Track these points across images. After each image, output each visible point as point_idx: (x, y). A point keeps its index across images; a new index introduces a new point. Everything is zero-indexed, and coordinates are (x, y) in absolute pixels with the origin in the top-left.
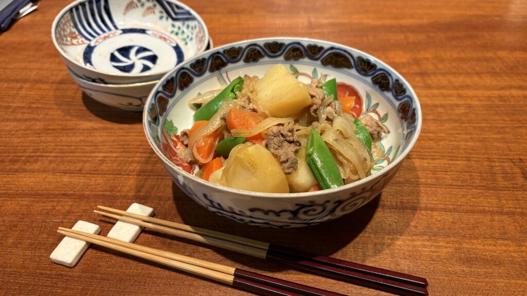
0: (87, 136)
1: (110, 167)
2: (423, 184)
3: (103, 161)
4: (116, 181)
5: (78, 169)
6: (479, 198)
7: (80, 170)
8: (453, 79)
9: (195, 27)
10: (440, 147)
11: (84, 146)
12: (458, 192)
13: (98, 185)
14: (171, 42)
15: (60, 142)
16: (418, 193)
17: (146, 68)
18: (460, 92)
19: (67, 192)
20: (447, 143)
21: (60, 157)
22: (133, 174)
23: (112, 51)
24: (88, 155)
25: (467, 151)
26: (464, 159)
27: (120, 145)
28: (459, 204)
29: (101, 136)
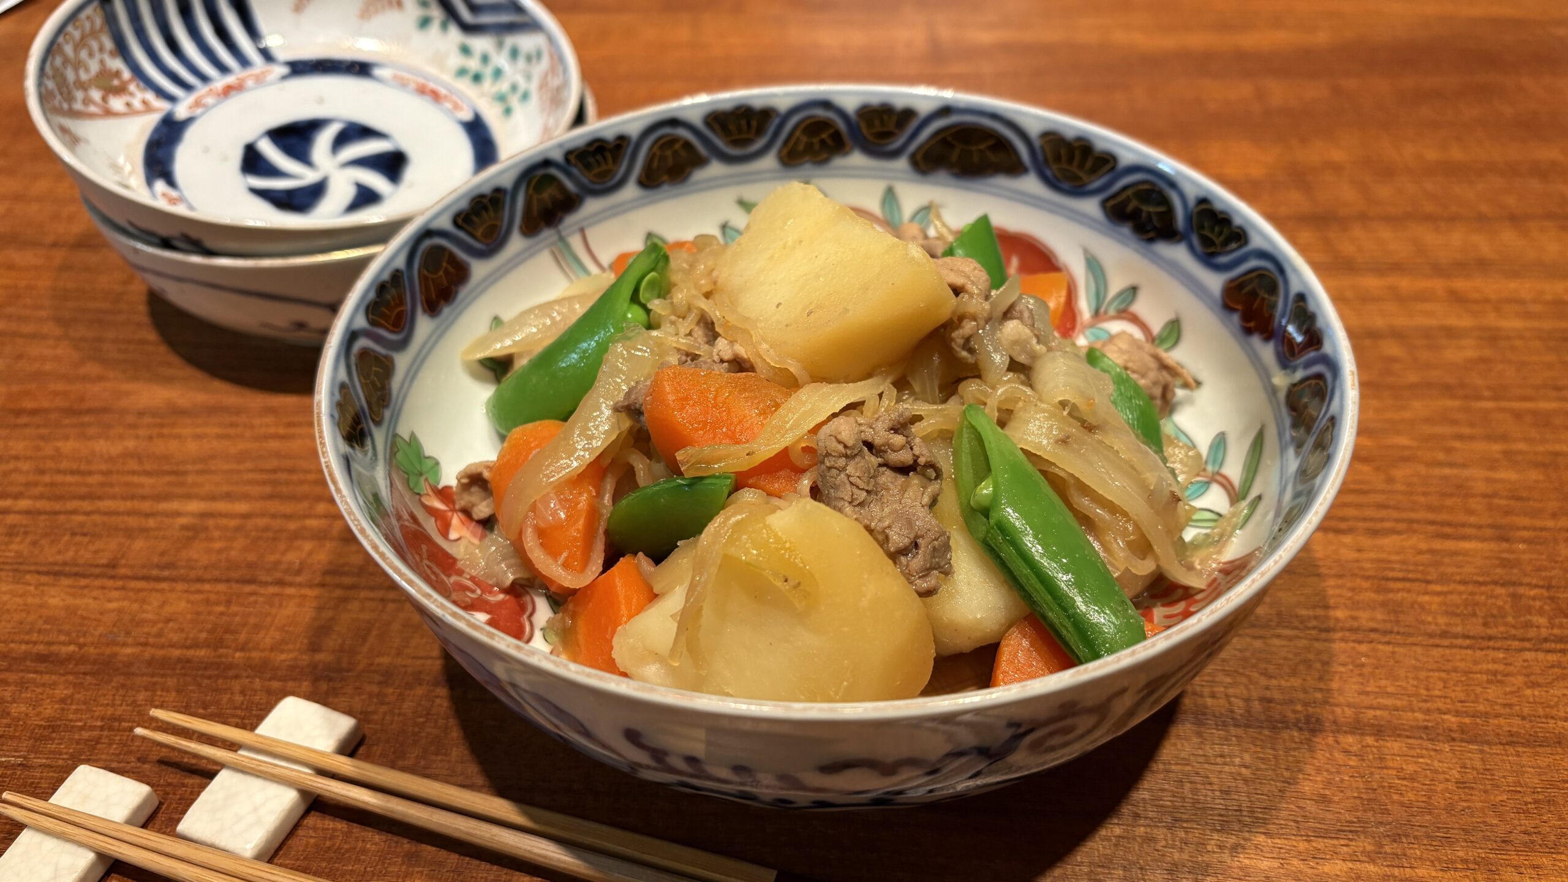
0: (150, 438)
1: (220, 551)
2: (1342, 629)
3: (195, 532)
4: (234, 608)
5: (104, 561)
6: (1550, 684)
7: (113, 565)
8: (1429, 237)
9: (539, 55)
10: (1399, 487)
11: (133, 473)
12: (1476, 663)
13: (168, 620)
14: (456, 107)
15: (52, 458)
16: (1326, 663)
17: (366, 197)
18: (1460, 284)
19: (54, 648)
20: (1422, 469)
21: (45, 513)
22: (299, 579)
23: (249, 138)
24: (146, 506)
25: (1496, 501)
26: (1489, 532)
27: (262, 471)
28: (1481, 708)
29: (198, 437)
